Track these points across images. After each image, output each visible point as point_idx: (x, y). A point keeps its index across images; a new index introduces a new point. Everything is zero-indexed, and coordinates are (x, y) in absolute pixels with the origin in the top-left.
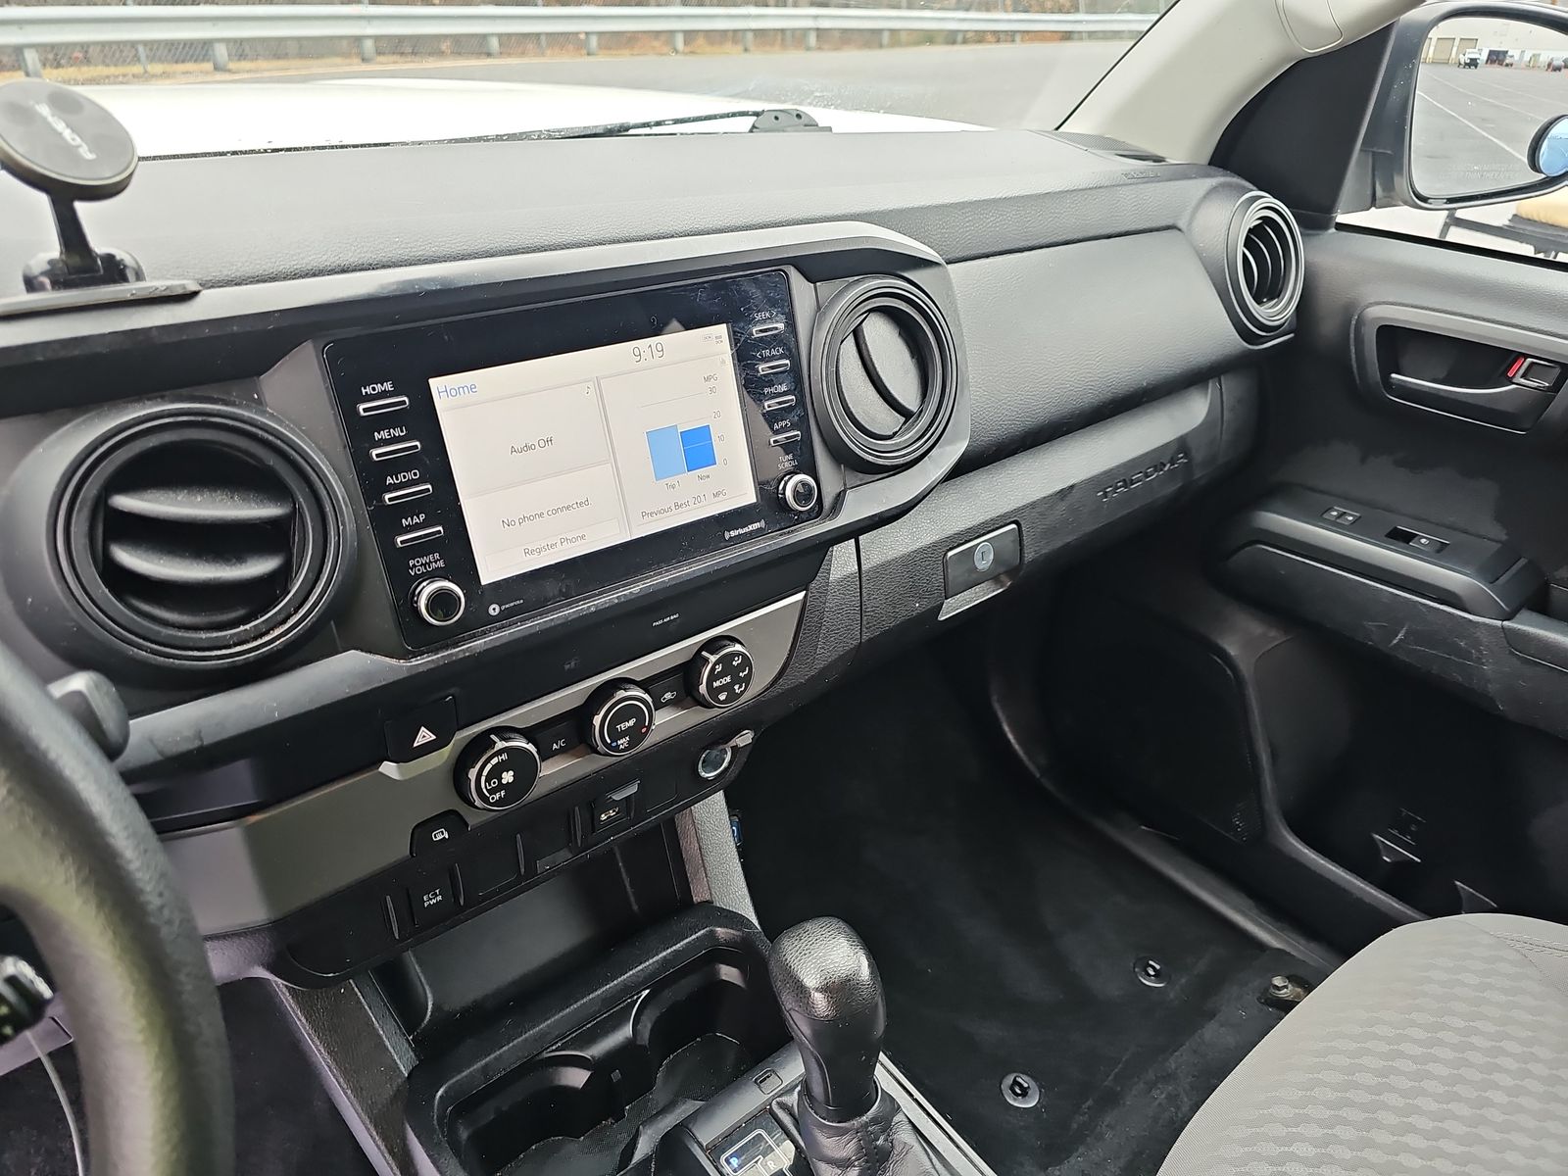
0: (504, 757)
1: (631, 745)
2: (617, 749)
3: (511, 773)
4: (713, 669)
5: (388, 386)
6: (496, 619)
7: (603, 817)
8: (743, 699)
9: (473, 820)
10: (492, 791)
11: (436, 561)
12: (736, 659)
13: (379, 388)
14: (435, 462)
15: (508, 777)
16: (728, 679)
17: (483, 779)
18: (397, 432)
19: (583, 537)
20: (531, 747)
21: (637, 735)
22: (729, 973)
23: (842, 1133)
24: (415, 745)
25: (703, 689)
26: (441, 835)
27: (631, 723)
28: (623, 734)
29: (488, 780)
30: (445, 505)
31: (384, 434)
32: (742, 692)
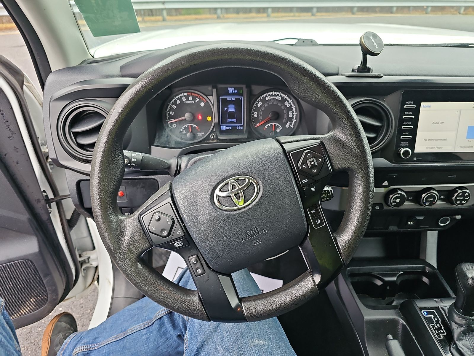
0: (399, 195)
1: (429, 205)
2: (425, 204)
3: (399, 200)
4: (459, 194)
5: (412, 102)
6: (415, 161)
7: (409, 223)
8: (464, 205)
9: (386, 207)
10: (393, 202)
11: (407, 144)
12: (466, 194)
13: (410, 102)
14: (415, 122)
15: (398, 200)
16: (462, 198)
17: (392, 199)
18: (410, 113)
19: (442, 148)
20: (405, 195)
21: (432, 203)
22: (425, 279)
23: (462, 318)
24: (383, 184)
25: (454, 198)
26: (378, 208)
27: (432, 199)
28: (428, 201)
29: (394, 199)
30: (414, 132)
31: (407, 113)
32: (464, 204)
